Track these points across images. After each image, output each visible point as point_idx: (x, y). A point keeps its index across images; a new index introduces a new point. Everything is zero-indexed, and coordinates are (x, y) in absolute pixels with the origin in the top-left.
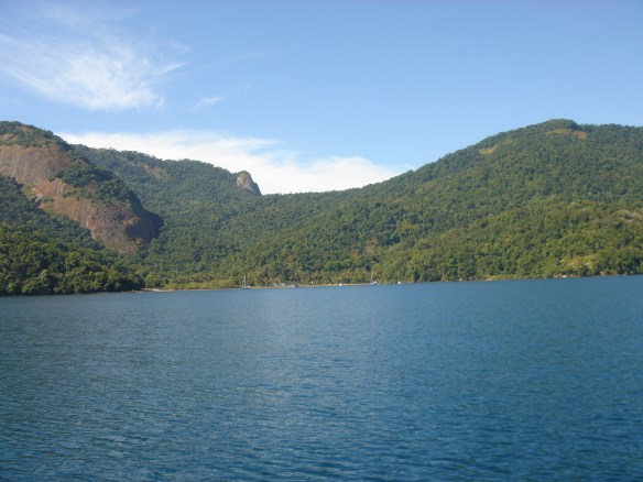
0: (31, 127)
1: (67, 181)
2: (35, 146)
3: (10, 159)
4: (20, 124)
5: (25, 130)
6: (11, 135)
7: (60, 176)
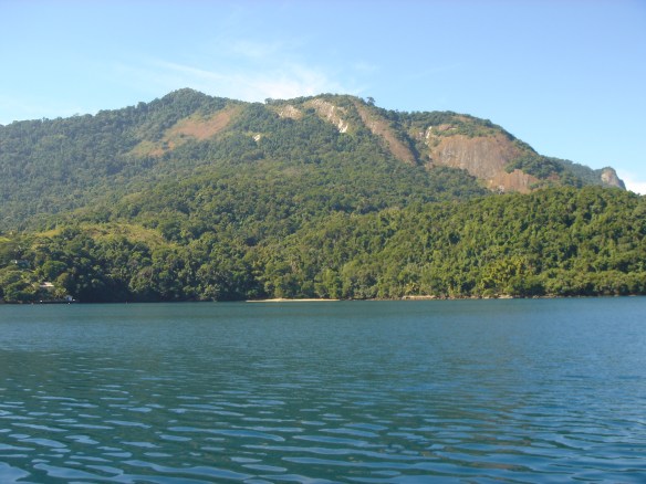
0: (468, 116)
1: (529, 172)
2: (480, 135)
3: (455, 149)
4: (454, 114)
5: (462, 119)
6: (449, 125)
7: (520, 167)
